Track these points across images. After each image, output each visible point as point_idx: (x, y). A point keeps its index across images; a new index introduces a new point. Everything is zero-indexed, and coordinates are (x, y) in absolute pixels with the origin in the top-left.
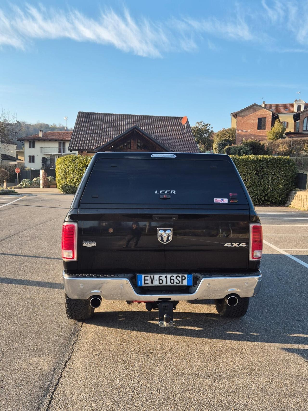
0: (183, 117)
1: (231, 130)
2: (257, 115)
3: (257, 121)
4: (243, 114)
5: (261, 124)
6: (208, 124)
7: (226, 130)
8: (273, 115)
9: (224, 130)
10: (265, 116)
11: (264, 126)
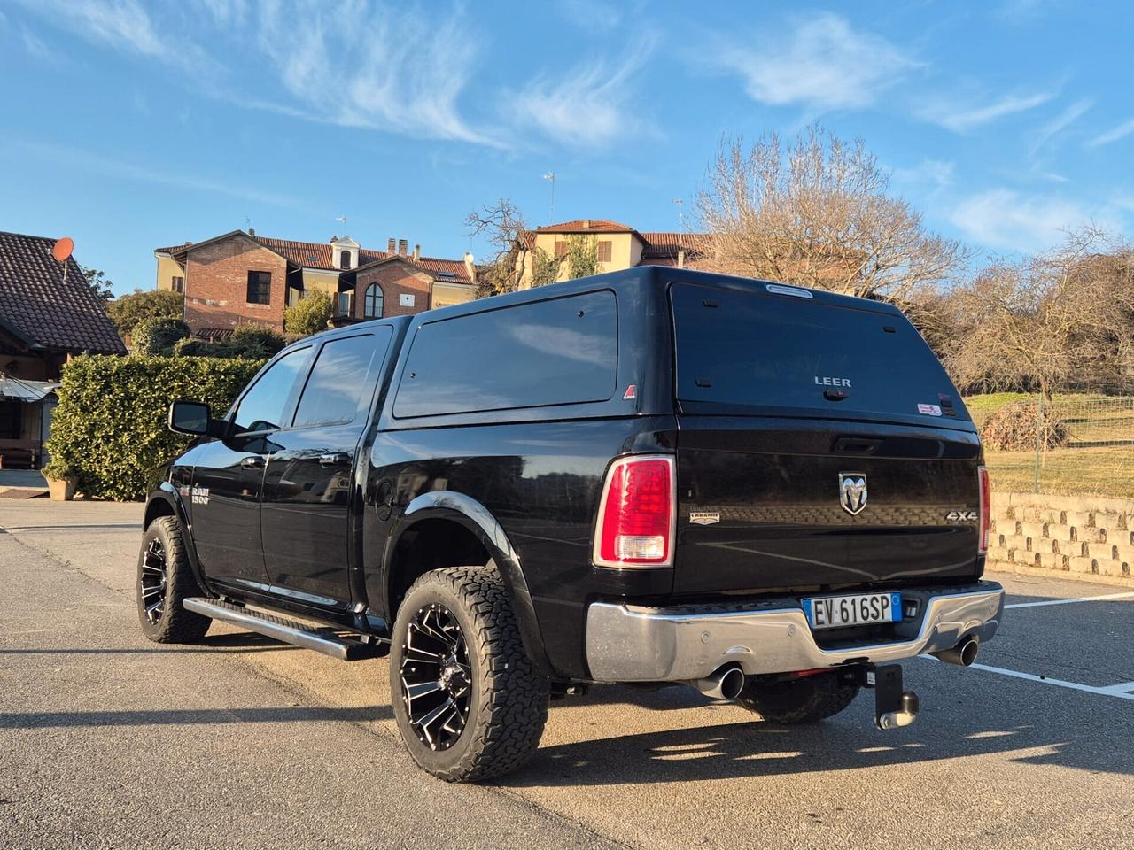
0: (56, 241)
1: (161, 297)
2: (245, 263)
3: (246, 278)
4: (204, 255)
5: (257, 286)
6: (94, 272)
7: (145, 295)
8: (290, 266)
9: (139, 295)
10: (266, 269)
11: (267, 293)
